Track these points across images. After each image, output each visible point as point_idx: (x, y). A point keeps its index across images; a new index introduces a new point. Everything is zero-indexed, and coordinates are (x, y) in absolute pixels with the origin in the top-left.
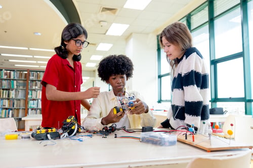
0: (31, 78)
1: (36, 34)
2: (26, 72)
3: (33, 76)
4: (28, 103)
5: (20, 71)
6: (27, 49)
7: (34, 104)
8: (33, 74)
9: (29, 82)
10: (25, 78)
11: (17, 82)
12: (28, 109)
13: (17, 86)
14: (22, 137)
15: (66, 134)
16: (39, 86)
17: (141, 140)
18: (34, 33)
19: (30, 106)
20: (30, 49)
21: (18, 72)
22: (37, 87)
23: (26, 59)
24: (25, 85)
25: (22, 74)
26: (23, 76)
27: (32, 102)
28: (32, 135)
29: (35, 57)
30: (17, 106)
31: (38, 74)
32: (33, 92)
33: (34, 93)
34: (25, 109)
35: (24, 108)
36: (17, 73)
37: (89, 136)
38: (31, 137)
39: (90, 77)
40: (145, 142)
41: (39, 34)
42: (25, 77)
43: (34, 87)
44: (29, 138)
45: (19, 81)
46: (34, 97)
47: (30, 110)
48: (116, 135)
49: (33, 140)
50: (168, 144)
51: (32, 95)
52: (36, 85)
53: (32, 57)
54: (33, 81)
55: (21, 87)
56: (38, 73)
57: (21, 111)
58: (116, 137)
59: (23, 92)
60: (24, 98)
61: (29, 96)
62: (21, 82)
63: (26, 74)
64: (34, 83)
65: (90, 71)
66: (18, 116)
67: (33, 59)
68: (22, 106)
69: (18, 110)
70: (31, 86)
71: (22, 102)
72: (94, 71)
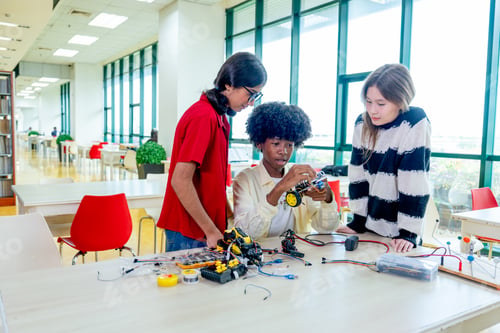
14: (187, 280)
37: (278, 262)
39: (61, 78)
40: (386, 272)
44: (197, 278)
48: (324, 259)
58: (323, 263)
65: (61, 65)
72: (70, 66)
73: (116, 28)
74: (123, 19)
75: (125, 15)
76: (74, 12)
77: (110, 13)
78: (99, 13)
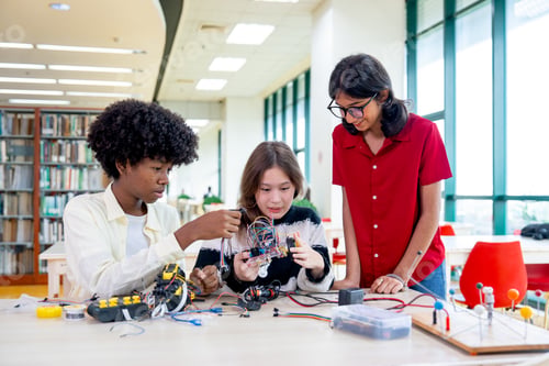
0: (47, 132)
1: (57, 8)
2: (32, 116)
3: (51, 127)
4: (40, 204)
5: (16, 113)
6: (30, 46)
7: (56, 206)
8: (52, 120)
9: (42, 143)
10: (30, 133)
11: (8, 146)
12: (42, 220)
13: (8, 155)
14: (68, 316)
15: (164, 308)
16: (69, 155)
17: (332, 324)
18: (50, 5)
19: (45, 210)
20: (40, 47)
21: (11, 116)
22: (62, 159)
23: (28, 73)
24: (31, 152)
25: (19, 120)
26: (25, 125)
27: (50, 200)
28: (90, 311)
29: (52, 67)
30: (10, 211)
31: (63, 120)
32: (53, 170)
33: (55, 173)
34: (32, 220)
35: (31, 216)
36: (7, 119)
37: (215, 311)
38: (86, 314)
39: (211, 119)
40: (341, 329)
41: (65, 7)
42: (30, 130)
43: (55, 159)
44: (82, 316)
45: (13, 142)
46: (56, 186)
47: (46, 222)
48: (276, 310)
49: (91, 322)
50: (388, 335)
51: (50, 180)
52: (60, 153)
53: (43, 67)
54: (51, 140)
55: (20, 159)
56: (66, 116)
57: (21, 226)
58: (276, 315)
59: (27, 172)
60: (30, 190)
61: (43, 184)
62: (19, 143)
63: (31, 121)
64: (55, 146)
65: (210, 103)
66: (14, 238)
67: (47, 74)
68: (24, 212)
69: (13, 221)
70: (48, 156)
71: (24, 200)
72: (222, 102)
73: (264, 43)
74: (269, 29)
75: (271, 24)
76: (204, 27)
77: (248, 22)
78: (235, 24)
